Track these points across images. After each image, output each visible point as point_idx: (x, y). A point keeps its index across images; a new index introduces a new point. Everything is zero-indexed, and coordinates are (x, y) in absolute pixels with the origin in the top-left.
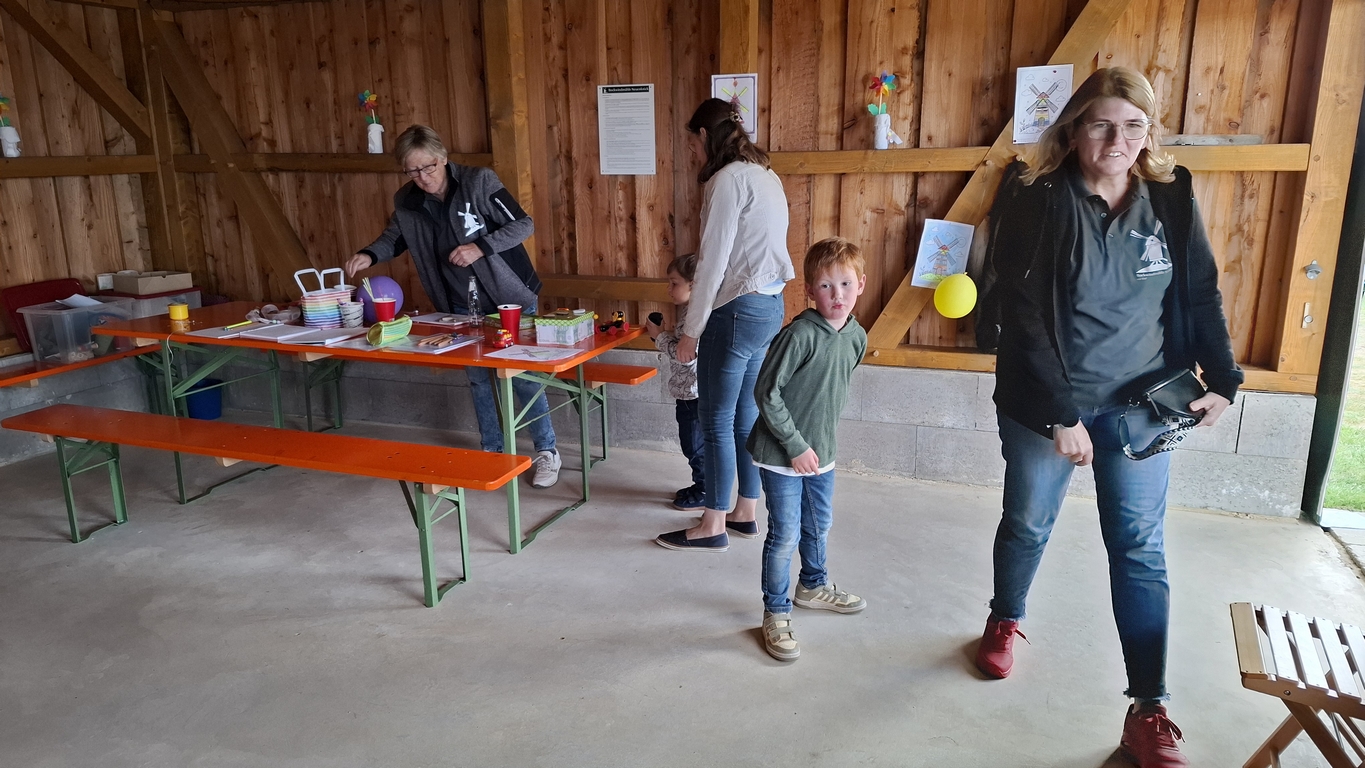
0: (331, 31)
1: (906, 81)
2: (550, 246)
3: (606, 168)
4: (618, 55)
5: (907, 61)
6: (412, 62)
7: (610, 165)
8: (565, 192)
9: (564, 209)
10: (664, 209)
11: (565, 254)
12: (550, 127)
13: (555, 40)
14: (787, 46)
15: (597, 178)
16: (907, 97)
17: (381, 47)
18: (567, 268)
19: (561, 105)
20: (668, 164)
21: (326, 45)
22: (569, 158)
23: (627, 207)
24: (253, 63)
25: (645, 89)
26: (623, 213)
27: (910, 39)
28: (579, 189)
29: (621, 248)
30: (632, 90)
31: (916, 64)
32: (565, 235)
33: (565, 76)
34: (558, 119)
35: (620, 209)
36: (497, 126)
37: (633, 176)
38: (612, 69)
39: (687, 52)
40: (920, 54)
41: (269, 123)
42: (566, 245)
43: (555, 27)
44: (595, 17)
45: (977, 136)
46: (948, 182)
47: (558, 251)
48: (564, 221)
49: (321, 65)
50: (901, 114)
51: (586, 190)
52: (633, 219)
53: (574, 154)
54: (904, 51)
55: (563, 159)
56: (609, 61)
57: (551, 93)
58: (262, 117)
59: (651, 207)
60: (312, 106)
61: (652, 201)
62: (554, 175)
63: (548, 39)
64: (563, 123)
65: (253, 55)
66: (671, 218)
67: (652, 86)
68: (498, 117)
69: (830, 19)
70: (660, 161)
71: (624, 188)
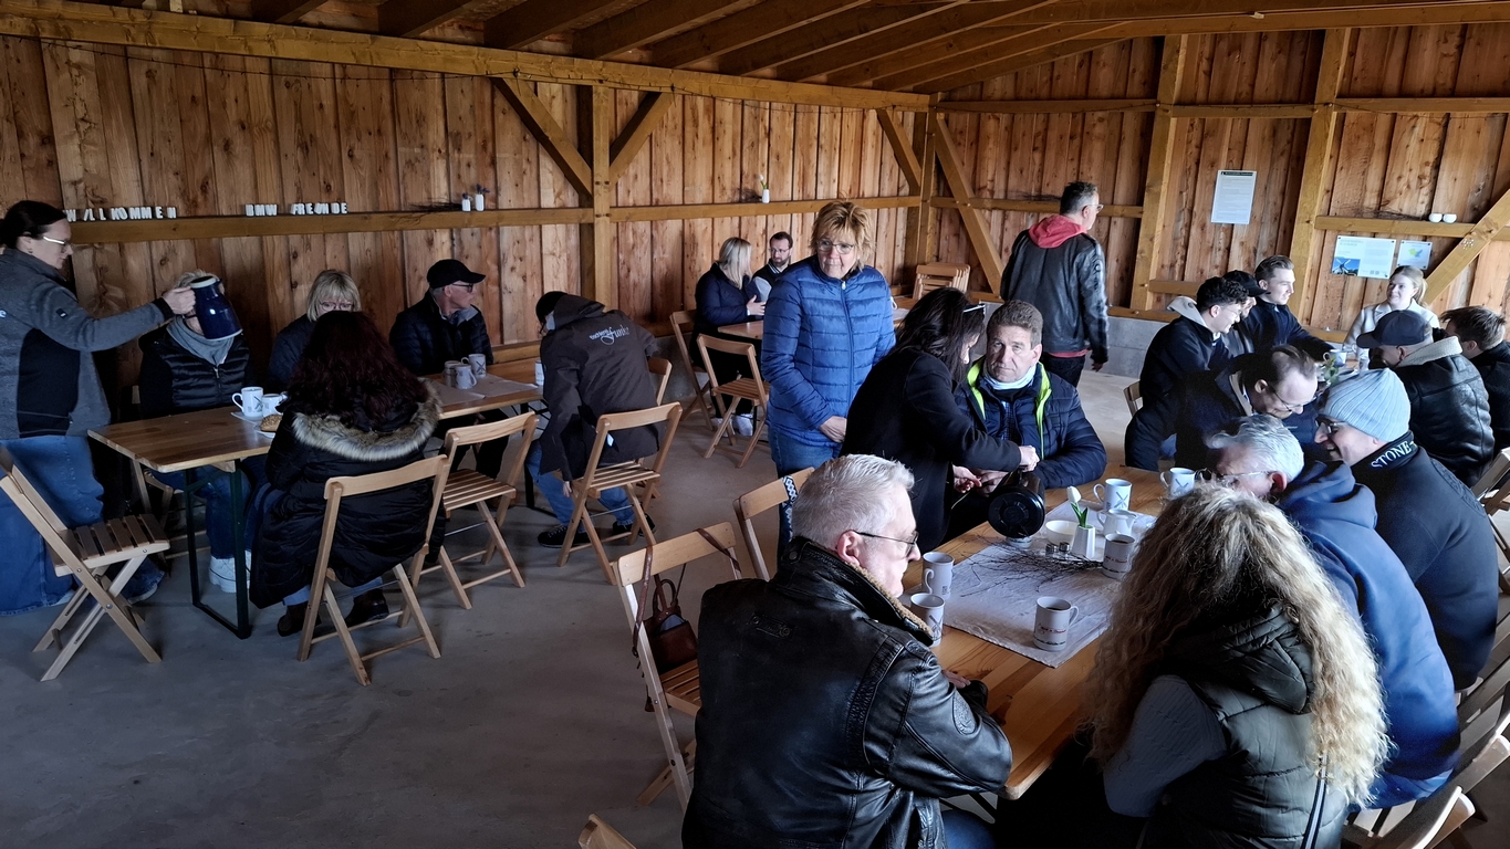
0: (1046, 130)
1: (1425, 182)
2: (1167, 263)
3: (1215, 218)
4: (1236, 153)
5: (1428, 170)
6: (1096, 150)
7: (1219, 215)
8: (1184, 231)
9: (1182, 241)
10: (1251, 245)
11: (1177, 268)
12: (1181, 193)
13: (1194, 142)
14: (1349, 156)
15: (1208, 224)
16: (1426, 190)
17: (1076, 142)
18: (1177, 277)
19: (1191, 180)
20: (1258, 218)
21: (1040, 137)
22: (1191, 211)
23: (1225, 244)
24: (991, 145)
25: (1251, 174)
26: (1222, 246)
27: (1432, 159)
28: (1194, 230)
29: (1217, 267)
30: (1241, 174)
31: (1434, 172)
32: (1179, 256)
33: (1198, 163)
34: (1187, 188)
35: (1221, 244)
36: (1149, 191)
37: (1233, 225)
38: (1230, 161)
39: (1282, 154)
40: (1437, 167)
41: (993, 181)
42: (1179, 262)
43: (1196, 134)
44: (1223, 132)
45: (1469, 216)
46: (1446, 243)
47: (1172, 266)
48: (1180, 248)
49: (1035, 149)
50: (1420, 200)
51: (1199, 230)
52: (1228, 249)
53: (1195, 209)
54: (1427, 164)
55: (1186, 211)
56: (1228, 156)
57: (1186, 172)
58: (990, 177)
59: (1242, 243)
60: (1024, 173)
61: (1243, 240)
62: (1179, 221)
63: (1189, 142)
64: (1191, 191)
65: (991, 141)
66: (1255, 251)
67: (1255, 173)
68: (1149, 186)
69: (1380, 141)
70: (1253, 216)
71: (1225, 230)
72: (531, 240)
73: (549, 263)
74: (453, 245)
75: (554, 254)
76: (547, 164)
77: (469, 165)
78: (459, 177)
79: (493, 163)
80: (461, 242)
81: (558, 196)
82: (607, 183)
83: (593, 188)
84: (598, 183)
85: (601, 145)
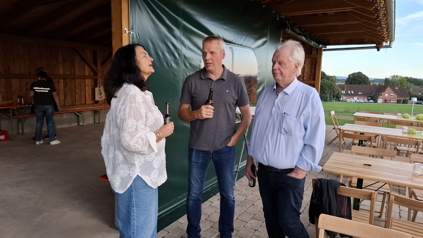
72: (83, 82)
73: (87, 87)
74: (64, 82)
75: (88, 86)
76: (86, 67)
77: (68, 66)
78: (66, 68)
79: (74, 66)
80: (66, 82)
81: (89, 73)
82: (101, 70)
83: (97, 72)
84: (98, 70)
85: (99, 62)
